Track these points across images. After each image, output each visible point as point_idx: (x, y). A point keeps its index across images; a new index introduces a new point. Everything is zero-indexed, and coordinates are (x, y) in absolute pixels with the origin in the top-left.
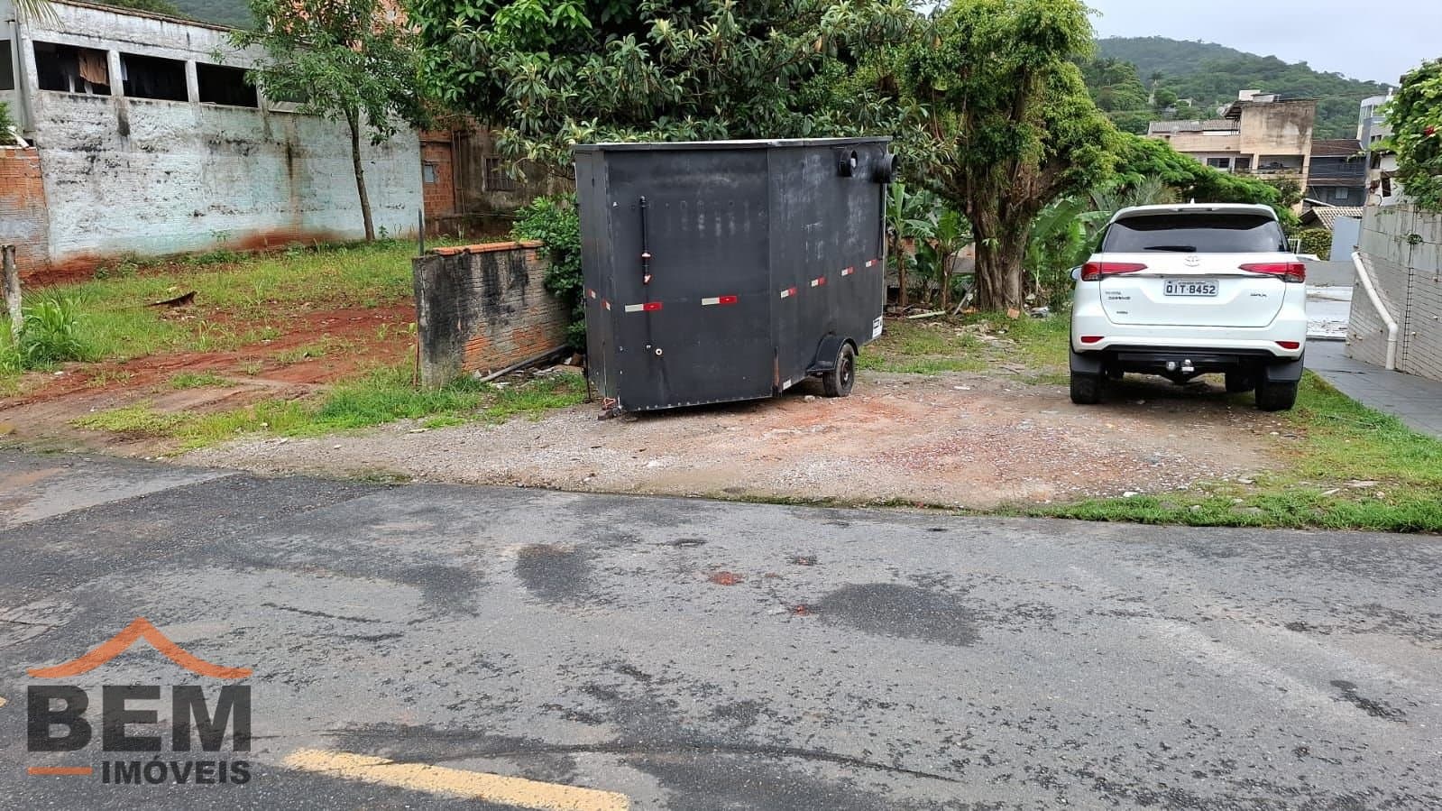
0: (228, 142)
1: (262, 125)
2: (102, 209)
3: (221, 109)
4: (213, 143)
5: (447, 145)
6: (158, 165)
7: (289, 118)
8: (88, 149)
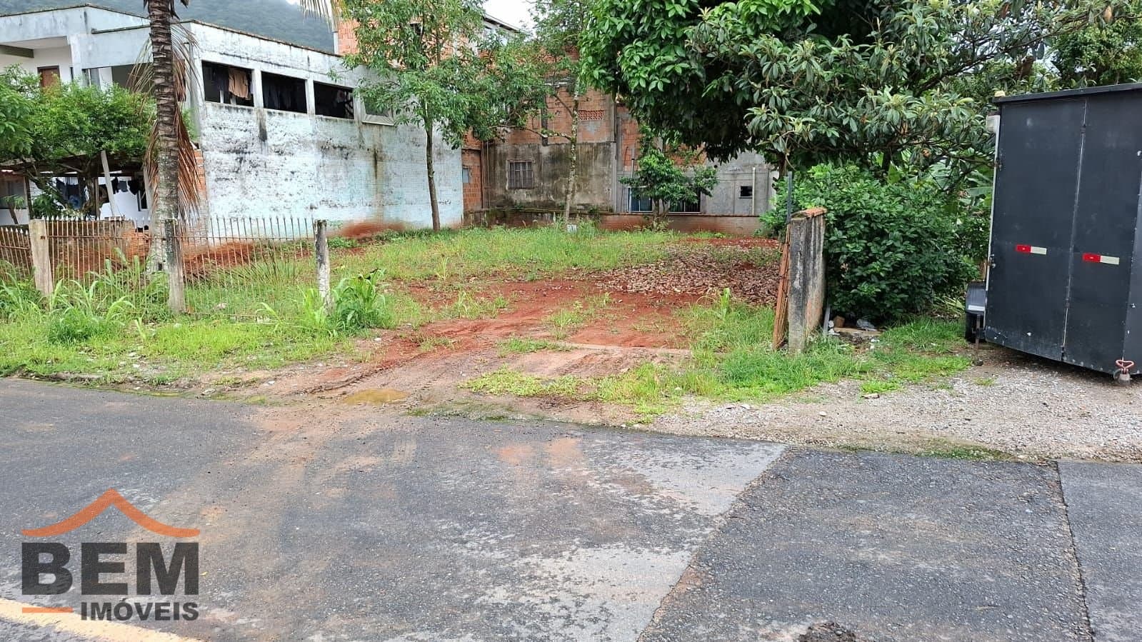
0: (335, 148)
1: (357, 134)
2: (246, 202)
3: (330, 120)
4: (324, 148)
5: (478, 152)
6: (286, 166)
7: (375, 128)
8: (237, 152)
